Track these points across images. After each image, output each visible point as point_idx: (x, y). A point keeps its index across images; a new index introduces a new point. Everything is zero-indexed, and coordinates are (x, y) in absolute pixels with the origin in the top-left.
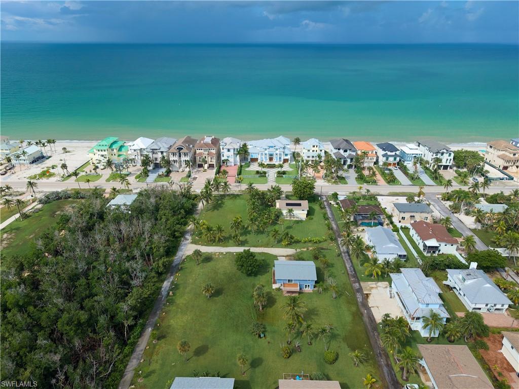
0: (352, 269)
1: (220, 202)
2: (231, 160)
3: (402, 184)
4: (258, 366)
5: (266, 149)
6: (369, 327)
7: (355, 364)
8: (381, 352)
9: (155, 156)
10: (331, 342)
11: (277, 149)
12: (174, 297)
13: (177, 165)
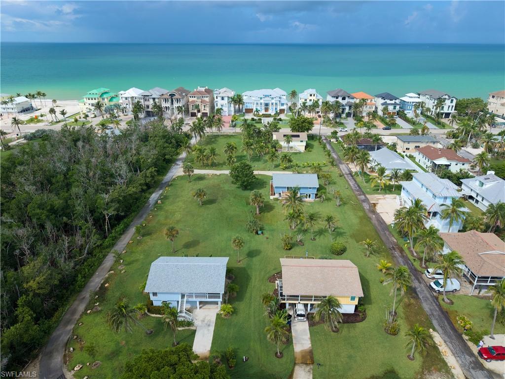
0: (356, 186)
1: (213, 140)
2: (225, 109)
3: (403, 128)
4: (256, 256)
5: (261, 98)
6: (379, 228)
7: (366, 255)
8: (394, 246)
9: (147, 103)
10: (337, 238)
11: (273, 98)
12: (162, 205)
13: (169, 112)
